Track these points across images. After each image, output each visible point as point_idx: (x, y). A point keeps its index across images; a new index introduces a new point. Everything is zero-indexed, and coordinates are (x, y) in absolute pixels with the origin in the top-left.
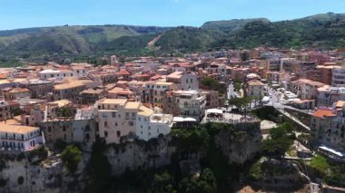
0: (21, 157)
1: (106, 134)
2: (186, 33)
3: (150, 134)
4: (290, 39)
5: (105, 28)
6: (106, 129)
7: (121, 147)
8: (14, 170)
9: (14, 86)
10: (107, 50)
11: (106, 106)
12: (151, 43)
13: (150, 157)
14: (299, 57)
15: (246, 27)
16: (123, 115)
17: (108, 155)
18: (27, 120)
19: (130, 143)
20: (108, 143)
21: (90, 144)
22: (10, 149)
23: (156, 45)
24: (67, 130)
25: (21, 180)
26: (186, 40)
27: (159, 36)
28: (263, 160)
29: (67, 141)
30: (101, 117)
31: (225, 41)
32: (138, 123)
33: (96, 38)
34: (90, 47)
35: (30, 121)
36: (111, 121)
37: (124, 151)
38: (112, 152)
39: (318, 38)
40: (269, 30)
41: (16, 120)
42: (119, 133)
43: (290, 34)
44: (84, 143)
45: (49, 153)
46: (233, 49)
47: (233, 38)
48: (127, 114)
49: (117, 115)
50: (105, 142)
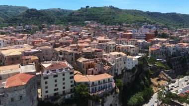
1: (118, 70)
3: (132, 66)
7: (122, 75)
13: (132, 77)
15: (27, 12)
19: (124, 72)
20: (118, 75)
25: (111, 105)
30: (117, 62)
35: (94, 72)
41: (80, 74)
42: (121, 69)
48: (124, 58)
49: (121, 60)
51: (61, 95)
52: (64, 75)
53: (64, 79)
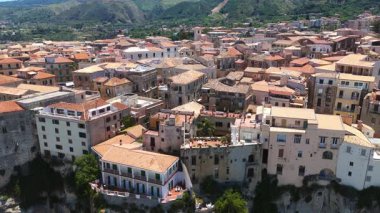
1: (280, 169)
3: (368, 179)
6: (281, 162)
7: (304, 192)
9: (107, 74)
10: (164, 19)
11: (278, 122)
12: (216, 10)
16: (315, 141)
17: (278, 202)
18: (153, 139)
19: (322, 187)
20: (280, 183)
21: (252, 186)
22: (138, 197)
23: (222, 12)
24: (221, 161)
27: (225, 1)
29: (220, 180)
30: (273, 141)
32: (343, 157)
34: (145, 16)
35: (157, 141)
36: (292, 149)
37: (308, 200)
38: (286, 199)
41: (132, 136)
42: (302, 170)
44: (245, 185)
45: (198, 204)
47: (323, 2)
48: (323, 139)
49: (303, 140)
50: (276, 181)
51: (68, 162)
52: (68, 124)
53: (69, 133)
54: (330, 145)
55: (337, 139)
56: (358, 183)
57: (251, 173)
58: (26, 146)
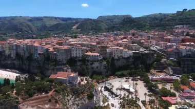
0: (98, 61)
2: (93, 22)
4: (145, 26)
5: (44, 18)
7: (118, 60)
8: (96, 65)
10: (49, 31)
11: (114, 48)
12: (74, 27)
13: (127, 62)
14: (154, 35)
15: (124, 20)
17: (115, 62)
22: (95, 59)
23: (78, 28)
24: (106, 54)
25: (97, 67)
26: (94, 26)
27: (79, 24)
28: (156, 63)
29: (106, 58)
31: (114, 27)
32: (123, 53)
33: (39, 24)
34: (38, 29)
39: (157, 26)
40: (135, 22)
41: (89, 52)
43: (144, 24)
46: (120, 31)
47: (118, 25)
51: (78, 58)
53: (79, 52)
54: (121, 51)
55: (122, 50)
56: (126, 57)
57: (110, 57)
58: (69, 56)
